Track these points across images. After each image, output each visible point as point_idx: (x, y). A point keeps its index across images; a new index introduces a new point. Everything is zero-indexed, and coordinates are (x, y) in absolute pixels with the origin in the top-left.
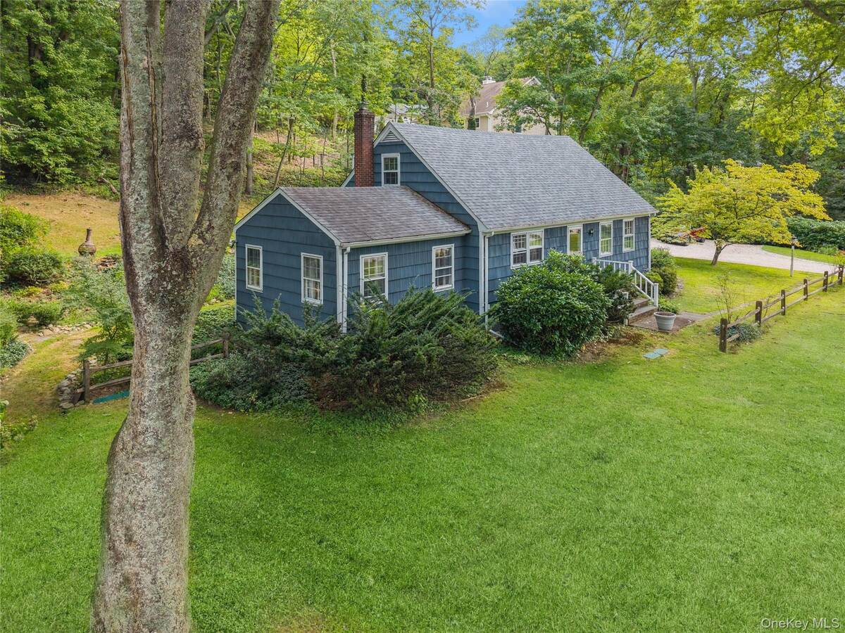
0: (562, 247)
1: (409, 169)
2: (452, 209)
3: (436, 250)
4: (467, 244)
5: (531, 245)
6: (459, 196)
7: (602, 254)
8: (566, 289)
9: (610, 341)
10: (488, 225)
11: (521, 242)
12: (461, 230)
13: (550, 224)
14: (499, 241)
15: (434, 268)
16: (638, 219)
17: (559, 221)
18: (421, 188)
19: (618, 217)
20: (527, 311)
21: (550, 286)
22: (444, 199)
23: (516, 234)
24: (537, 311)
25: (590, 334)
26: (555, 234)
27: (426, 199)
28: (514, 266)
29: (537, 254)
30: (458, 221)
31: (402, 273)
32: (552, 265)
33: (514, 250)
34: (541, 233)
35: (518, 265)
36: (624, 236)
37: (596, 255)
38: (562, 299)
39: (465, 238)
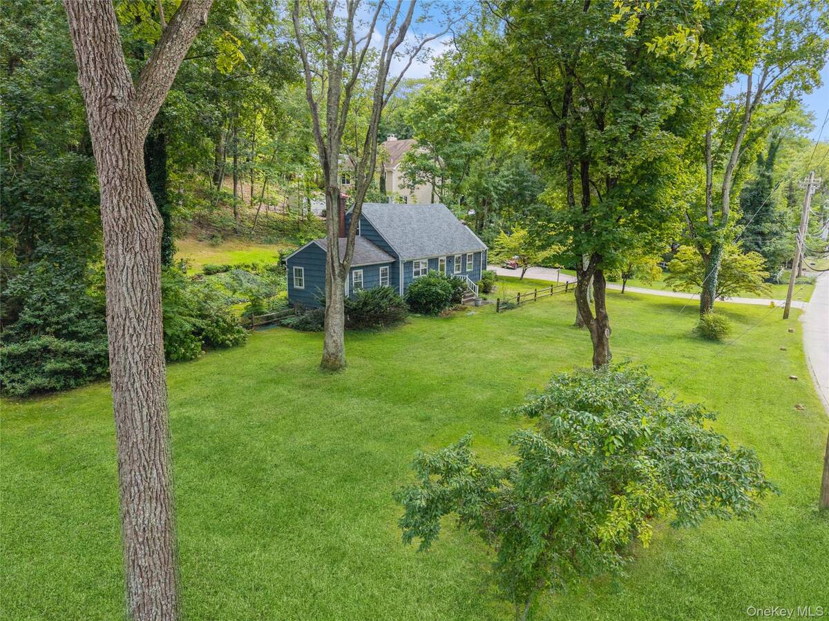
0: (436, 268)
1: (365, 228)
2: (388, 249)
3: (381, 268)
4: (394, 266)
5: (422, 267)
6: (391, 243)
7: (455, 272)
8: (436, 285)
9: (454, 310)
10: (404, 257)
11: (417, 265)
12: (392, 260)
13: (430, 257)
14: (409, 264)
15: (381, 278)
16: (475, 254)
17: (435, 255)
18: (372, 238)
19: (464, 253)
20: (420, 295)
21: (429, 284)
22: (383, 244)
23: (416, 261)
24: (424, 295)
25: (445, 305)
26: (433, 262)
27: (374, 244)
28: (414, 277)
29: (425, 271)
30: (390, 255)
31: (369, 279)
32: (431, 275)
33: (414, 270)
34: (426, 261)
35: (417, 277)
36: (467, 262)
37: (453, 272)
38: (434, 290)
39: (393, 263)
